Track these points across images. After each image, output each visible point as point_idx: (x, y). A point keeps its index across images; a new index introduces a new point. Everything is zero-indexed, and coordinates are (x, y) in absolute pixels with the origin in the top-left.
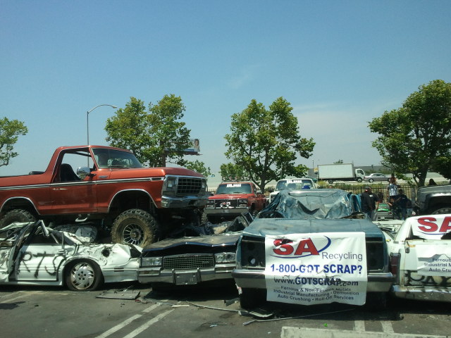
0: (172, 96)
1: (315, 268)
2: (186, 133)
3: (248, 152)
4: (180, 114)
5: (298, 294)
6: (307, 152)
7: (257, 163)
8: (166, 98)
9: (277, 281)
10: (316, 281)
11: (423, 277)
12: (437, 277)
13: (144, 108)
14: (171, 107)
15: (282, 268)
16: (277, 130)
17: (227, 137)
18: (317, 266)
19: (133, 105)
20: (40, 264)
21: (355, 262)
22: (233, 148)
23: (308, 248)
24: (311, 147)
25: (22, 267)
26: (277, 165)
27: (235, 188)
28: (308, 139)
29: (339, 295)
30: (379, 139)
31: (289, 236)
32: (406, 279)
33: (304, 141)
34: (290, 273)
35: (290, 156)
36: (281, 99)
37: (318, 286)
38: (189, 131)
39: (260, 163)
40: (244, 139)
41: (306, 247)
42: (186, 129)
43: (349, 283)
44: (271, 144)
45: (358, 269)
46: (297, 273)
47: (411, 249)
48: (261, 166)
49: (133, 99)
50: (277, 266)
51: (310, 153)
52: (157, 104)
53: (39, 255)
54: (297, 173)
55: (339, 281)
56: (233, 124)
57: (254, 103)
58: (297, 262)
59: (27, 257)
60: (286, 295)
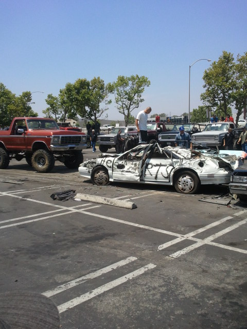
13: (233, 59)
19: (225, 57)
20: (158, 171)
25: (147, 172)
49: (225, 53)
53: (157, 165)
59: (150, 166)
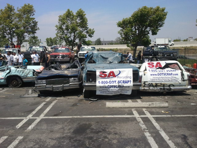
0: (29, 4)
1: (114, 82)
2: (35, 23)
3: (66, 33)
4: (33, 14)
5: (108, 91)
6: (91, 35)
7: (70, 39)
8: (25, 5)
9: (101, 87)
10: (115, 87)
11: (149, 84)
12: (154, 83)
13: (14, 10)
14: (28, 10)
15: (102, 82)
16: (79, 24)
17: (57, 26)
18: (115, 81)
19: (9, 8)
21: (129, 79)
22: (59, 31)
23: (112, 75)
24: (93, 33)
26: (79, 40)
27: (62, 50)
28: (92, 29)
29: (122, 91)
30: (121, 30)
31: (105, 71)
32: (144, 85)
33: (90, 30)
34: (106, 84)
35: (84, 36)
36: (80, 9)
37: (116, 88)
38: (37, 22)
39: (71, 39)
40: (64, 27)
41: (112, 74)
42: (35, 21)
43: (126, 87)
44: (76, 30)
45: (130, 82)
46: (108, 84)
47: (146, 74)
48: (72, 40)
49: (8, 5)
50: (101, 82)
51: (92, 35)
52: (21, 8)
54: (88, 44)
55: (123, 86)
56: (59, 20)
57: (69, 10)
58: (108, 80)
60: (103, 92)
